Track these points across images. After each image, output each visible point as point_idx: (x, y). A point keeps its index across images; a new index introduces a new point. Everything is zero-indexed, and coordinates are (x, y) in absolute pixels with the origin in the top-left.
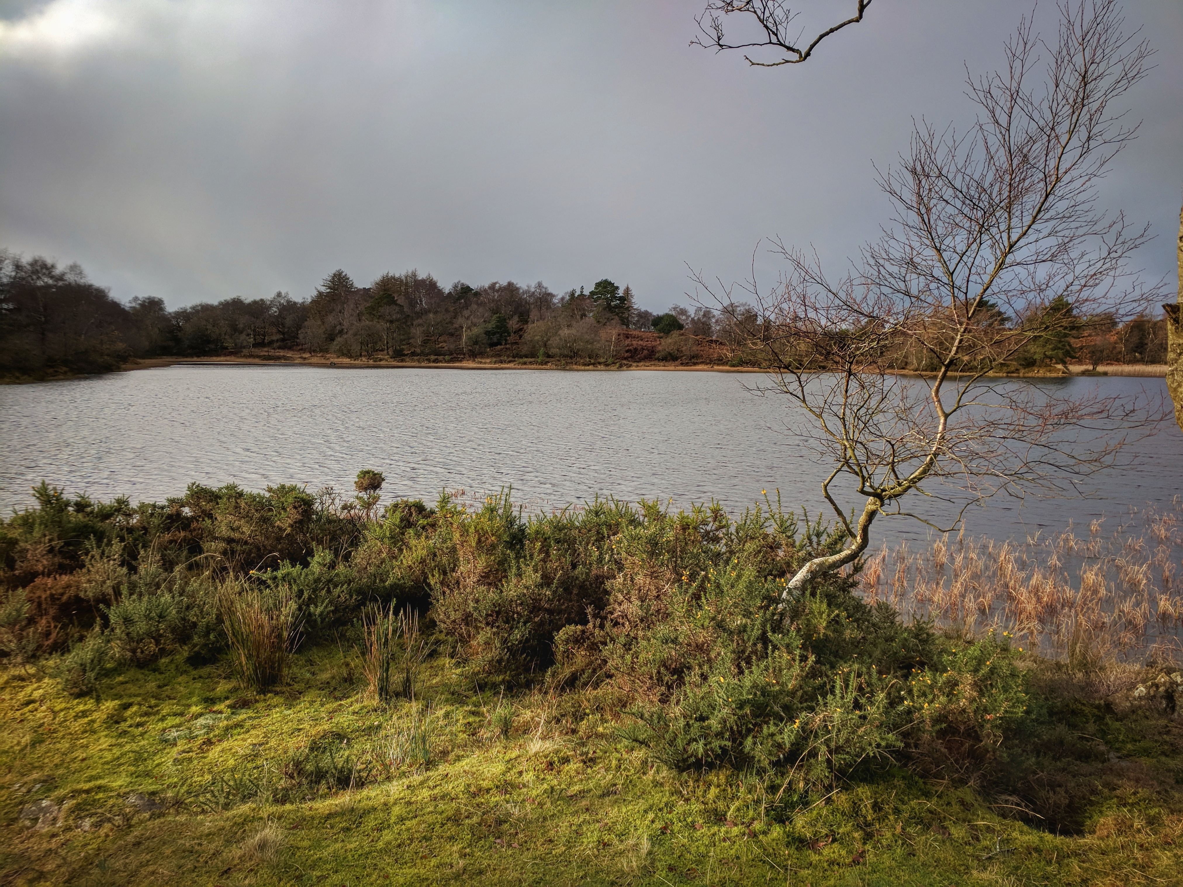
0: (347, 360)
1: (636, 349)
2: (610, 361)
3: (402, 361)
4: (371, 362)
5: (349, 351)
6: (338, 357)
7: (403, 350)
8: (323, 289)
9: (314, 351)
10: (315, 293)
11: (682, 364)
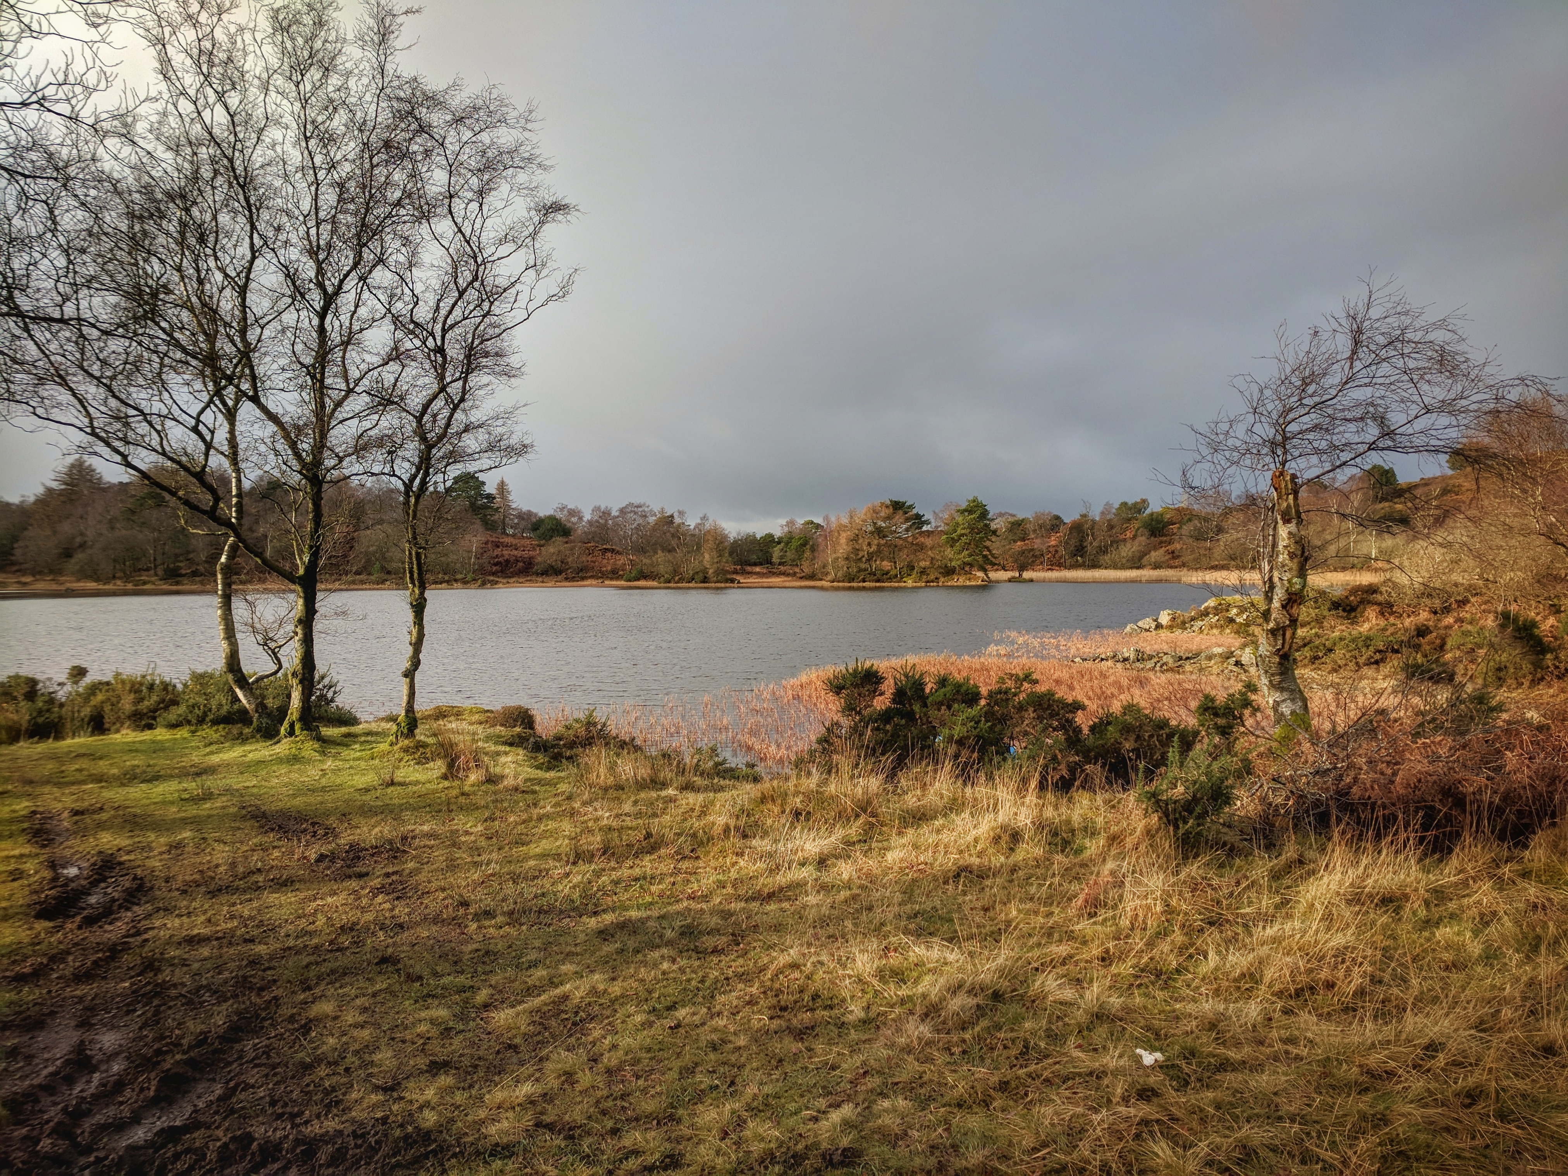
0: (92, 585)
1: (507, 561)
2: (469, 578)
3: (177, 583)
4: (130, 586)
5: (95, 572)
6: (79, 580)
7: (180, 568)
8: (54, 485)
9: (40, 573)
10: (40, 490)
11: (566, 579)
